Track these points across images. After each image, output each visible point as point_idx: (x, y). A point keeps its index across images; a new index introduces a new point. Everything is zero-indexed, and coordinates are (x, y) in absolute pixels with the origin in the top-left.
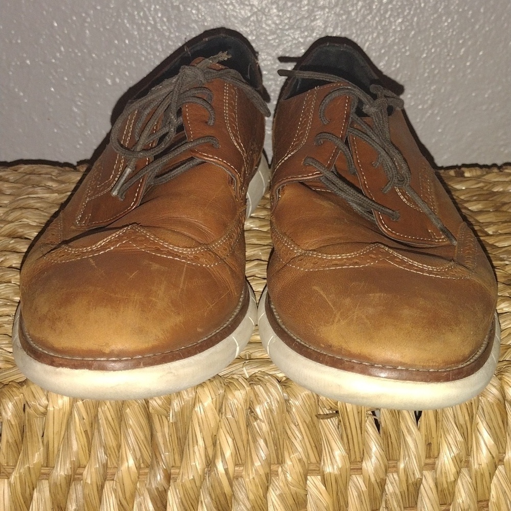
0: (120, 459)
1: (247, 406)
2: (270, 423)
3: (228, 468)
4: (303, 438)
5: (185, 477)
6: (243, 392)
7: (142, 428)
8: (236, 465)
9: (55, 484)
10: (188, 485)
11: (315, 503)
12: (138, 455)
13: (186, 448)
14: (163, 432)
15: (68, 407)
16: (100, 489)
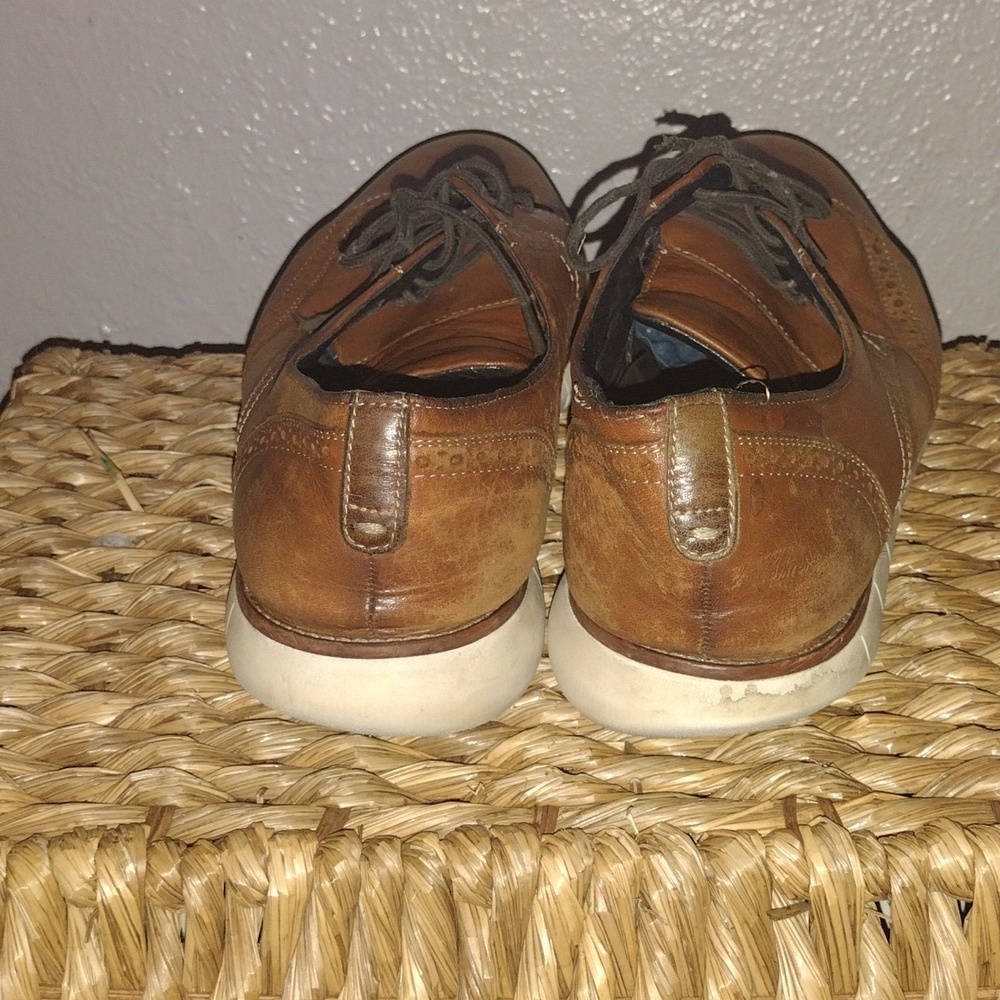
0: (400, 986)
1: (635, 891)
2: (680, 926)
4: (743, 952)
6: (628, 864)
7: (440, 932)
12: (435, 979)
13: (522, 966)
14: (478, 941)
15: (305, 892)
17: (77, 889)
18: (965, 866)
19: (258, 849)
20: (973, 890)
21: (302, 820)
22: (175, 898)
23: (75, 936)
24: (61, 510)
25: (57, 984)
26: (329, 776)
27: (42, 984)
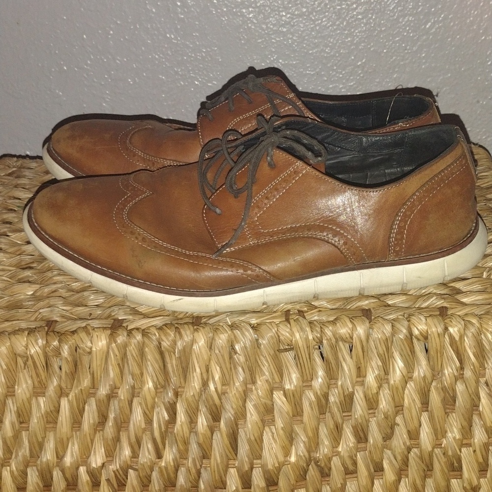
0: (143, 383)
1: (229, 344)
2: (245, 356)
3: (217, 387)
4: (269, 365)
5: (188, 394)
6: (226, 335)
7: (157, 361)
8: (223, 385)
9: (99, 400)
10: (190, 399)
11: (279, 410)
12: (155, 379)
13: (188, 374)
14: (172, 364)
15: (105, 348)
16: (130, 403)
17: (20, 349)
18: (349, 331)
19: (88, 333)
20: (353, 340)
21: (106, 324)
22: (58, 352)
23: (20, 368)
24: (10, 218)
25: (13, 387)
26: (116, 308)
27: (8, 387)
